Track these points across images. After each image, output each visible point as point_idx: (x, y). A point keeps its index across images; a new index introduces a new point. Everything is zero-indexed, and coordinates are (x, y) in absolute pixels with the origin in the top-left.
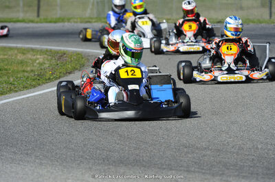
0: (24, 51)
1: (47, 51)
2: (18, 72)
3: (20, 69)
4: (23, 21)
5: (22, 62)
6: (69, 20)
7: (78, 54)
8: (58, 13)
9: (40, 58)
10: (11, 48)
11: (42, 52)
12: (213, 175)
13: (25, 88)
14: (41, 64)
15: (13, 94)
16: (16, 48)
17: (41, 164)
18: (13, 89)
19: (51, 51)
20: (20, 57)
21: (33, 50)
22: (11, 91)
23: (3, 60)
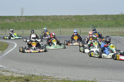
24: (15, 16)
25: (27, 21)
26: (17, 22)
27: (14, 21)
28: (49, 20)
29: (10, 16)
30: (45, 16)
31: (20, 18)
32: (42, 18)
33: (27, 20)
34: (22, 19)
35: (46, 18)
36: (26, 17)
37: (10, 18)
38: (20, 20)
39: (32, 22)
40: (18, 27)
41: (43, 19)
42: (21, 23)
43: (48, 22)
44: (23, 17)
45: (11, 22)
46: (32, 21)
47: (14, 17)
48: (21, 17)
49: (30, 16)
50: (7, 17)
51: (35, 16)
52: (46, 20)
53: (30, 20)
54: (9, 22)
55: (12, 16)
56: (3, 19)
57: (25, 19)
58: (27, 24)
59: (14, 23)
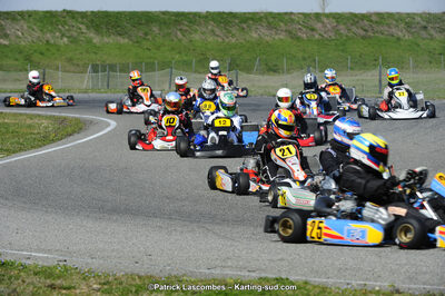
0: (31, 117)
1: (51, 116)
2: (27, 134)
3: (29, 131)
5: (30, 126)
6: (69, 91)
7: (76, 119)
8: (60, 85)
9: (45, 123)
10: (21, 114)
11: (47, 117)
12: (191, 222)
13: (33, 147)
14: (45, 128)
15: (22, 153)
16: (26, 114)
17: (47, 212)
18: (22, 149)
19: (54, 116)
20: (29, 122)
21: (39, 115)
23: (14, 124)
24: (292, 13)
25: (341, 35)
26: (298, 39)
27: (290, 32)
28: (432, 32)
29: (271, 13)
30: (420, 15)
31: (312, 23)
32: (407, 21)
33: (343, 31)
34: (320, 25)
35: (424, 24)
36: (338, 17)
37: (271, 20)
38: (313, 30)
39: (364, 38)
40: (304, 59)
41: (409, 25)
42: (319, 41)
43: (432, 38)
44: (329, 16)
45: (276, 37)
46: (363, 33)
47: (287, 17)
48: (317, 15)
49: (355, 15)
50: (261, 19)
51: (378, 14)
52: (423, 32)
53: (354, 29)
54: (268, 38)
55: (279, 14)
56: (245, 26)
57: (333, 28)
58: (341, 48)
59: (289, 40)
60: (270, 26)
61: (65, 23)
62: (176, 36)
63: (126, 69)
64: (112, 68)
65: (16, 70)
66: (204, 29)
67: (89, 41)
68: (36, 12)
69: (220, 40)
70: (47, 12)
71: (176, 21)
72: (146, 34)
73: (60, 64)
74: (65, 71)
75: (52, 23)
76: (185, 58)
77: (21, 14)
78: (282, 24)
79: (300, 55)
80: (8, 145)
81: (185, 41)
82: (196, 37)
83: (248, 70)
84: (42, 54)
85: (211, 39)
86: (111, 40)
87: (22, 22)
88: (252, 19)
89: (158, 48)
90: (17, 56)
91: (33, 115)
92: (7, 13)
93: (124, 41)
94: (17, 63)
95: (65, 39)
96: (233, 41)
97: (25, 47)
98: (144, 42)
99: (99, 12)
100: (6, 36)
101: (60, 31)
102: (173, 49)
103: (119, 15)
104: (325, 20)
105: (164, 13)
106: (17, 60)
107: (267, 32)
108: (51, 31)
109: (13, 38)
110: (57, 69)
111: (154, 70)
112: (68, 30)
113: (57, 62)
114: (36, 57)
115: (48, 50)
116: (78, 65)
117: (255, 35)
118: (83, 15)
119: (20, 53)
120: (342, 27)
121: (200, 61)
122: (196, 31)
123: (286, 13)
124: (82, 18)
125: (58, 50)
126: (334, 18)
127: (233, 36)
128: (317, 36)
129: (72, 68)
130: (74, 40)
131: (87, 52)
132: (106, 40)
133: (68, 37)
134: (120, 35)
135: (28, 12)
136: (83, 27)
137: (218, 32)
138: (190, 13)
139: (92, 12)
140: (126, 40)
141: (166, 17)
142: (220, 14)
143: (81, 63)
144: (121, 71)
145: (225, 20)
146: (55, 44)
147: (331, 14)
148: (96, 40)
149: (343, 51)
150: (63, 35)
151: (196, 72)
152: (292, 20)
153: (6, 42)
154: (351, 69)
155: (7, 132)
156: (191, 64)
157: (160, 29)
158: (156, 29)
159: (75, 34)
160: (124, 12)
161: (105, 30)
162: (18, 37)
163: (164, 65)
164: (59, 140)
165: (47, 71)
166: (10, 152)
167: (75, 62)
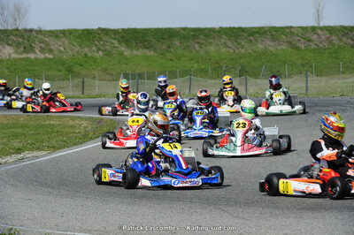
0: (73, 119)
1: (89, 118)
2: (69, 133)
3: (71, 131)
4: (73, 97)
5: (72, 126)
6: (104, 96)
8: (97, 91)
9: (85, 123)
10: (64, 117)
11: (85, 119)
12: (209, 205)
13: (75, 144)
14: (85, 128)
15: (66, 149)
16: (68, 117)
18: (66, 145)
19: (92, 118)
20: (71, 123)
21: (79, 117)
22: (65, 147)
23: (59, 125)
24: (291, 27)
25: (334, 45)
26: (298, 48)
29: (274, 27)
31: (309, 35)
33: (336, 42)
34: (315, 36)
36: (330, 30)
37: (274, 33)
38: (309, 41)
39: (353, 46)
40: (303, 65)
42: (314, 49)
44: (323, 28)
45: (279, 48)
47: (287, 31)
48: (313, 29)
49: (345, 28)
50: (265, 32)
53: (344, 39)
54: (272, 49)
55: (281, 28)
56: (252, 38)
57: (328, 38)
58: (334, 55)
59: (291, 50)
60: (273, 38)
61: (100, 39)
62: (194, 48)
63: (152, 77)
64: (141, 76)
65: (59, 80)
66: (218, 42)
67: (121, 54)
68: (75, 31)
69: (232, 51)
70: (85, 30)
71: (194, 35)
72: (169, 47)
73: (96, 73)
74: (101, 80)
75: (89, 39)
76: (203, 67)
77: (63, 32)
78: (284, 37)
79: (299, 62)
80: (54, 143)
81: (202, 53)
82: (212, 48)
83: (256, 75)
84: (81, 65)
85: (224, 50)
86: (139, 52)
87: (64, 38)
88: (258, 32)
89: (179, 59)
90: (60, 68)
91: (75, 117)
92: (51, 32)
93: (150, 53)
94: (60, 73)
95: (101, 53)
96: (243, 51)
97: (66, 60)
98: (168, 54)
99: (129, 29)
100: (51, 51)
101: (96, 45)
102: (192, 59)
103: (146, 32)
104: (319, 32)
105: (184, 29)
106: (60, 71)
107: (272, 44)
108: (89, 46)
109: (56, 52)
110: (94, 78)
111: (176, 77)
112: (104, 45)
113: (94, 72)
114: (76, 68)
115: (86, 62)
116: (112, 74)
117: (261, 46)
118: (115, 32)
119: (63, 65)
120: (334, 37)
121: (215, 69)
122: (211, 43)
123: (287, 27)
124: (115, 34)
125: (95, 62)
126: (327, 30)
127: (242, 47)
128: (313, 46)
129: (108, 77)
130: (108, 54)
131: (119, 63)
132: (135, 52)
133: (103, 51)
134: (147, 48)
135: (68, 30)
136: (116, 42)
137: (229, 43)
138: (205, 29)
139: (123, 29)
140: (152, 53)
141: (186, 33)
142: (231, 29)
143: (114, 72)
144: (148, 79)
145: (235, 34)
146: (92, 57)
147: (325, 27)
148: (127, 53)
149: (335, 58)
150: (99, 49)
151: (212, 78)
152: (292, 33)
153: (51, 56)
154: (343, 73)
155: (53, 131)
156: (207, 71)
157: (181, 43)
158: (177, 43)
159: (108, 48)
160: (150, 29)
161: (134, 45)
162: (60, 51)
163: (185, 73)
164: (96, 138)
165: (85, 79)
166: (55, 149)
167: (109, 72)
